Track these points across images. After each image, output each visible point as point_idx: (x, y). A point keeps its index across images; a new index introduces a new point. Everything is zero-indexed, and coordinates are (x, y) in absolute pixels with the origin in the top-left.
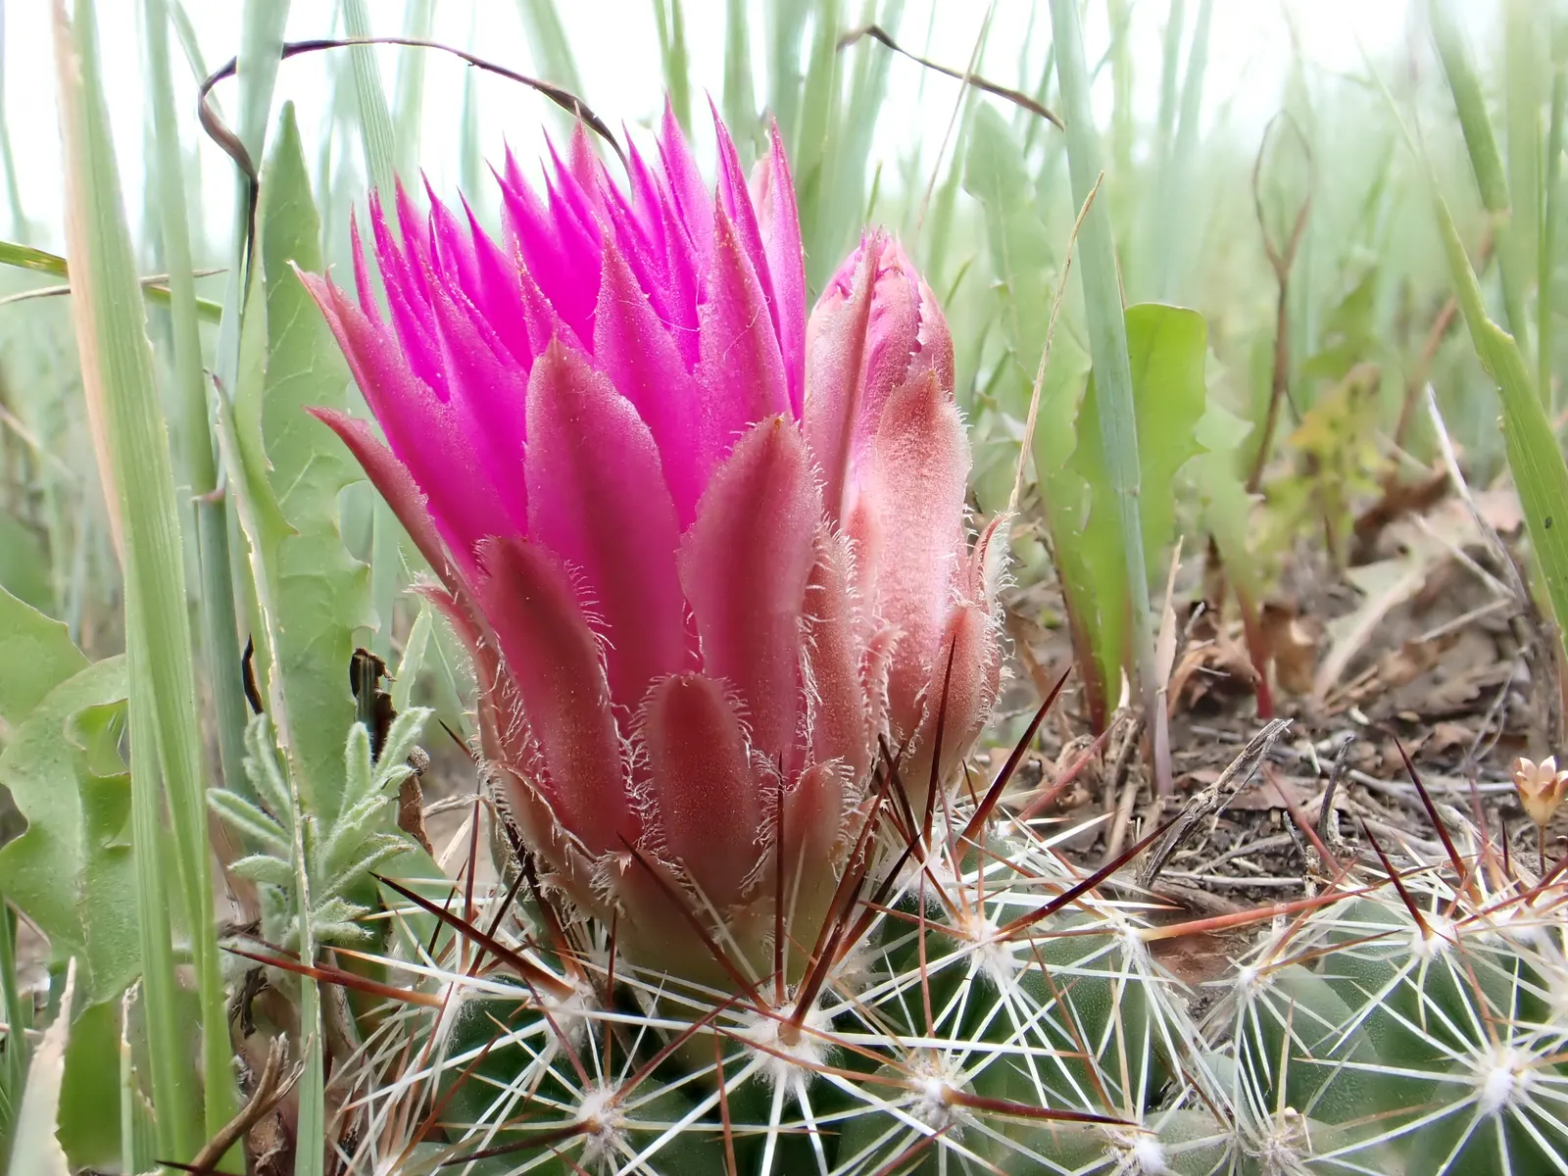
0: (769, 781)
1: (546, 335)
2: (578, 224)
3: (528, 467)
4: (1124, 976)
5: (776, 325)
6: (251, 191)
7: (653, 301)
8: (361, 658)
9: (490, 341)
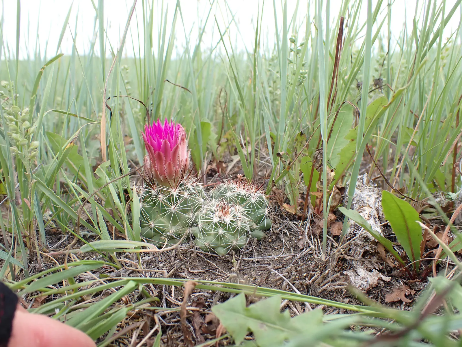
3: (161, 147)
4: (200, 189)
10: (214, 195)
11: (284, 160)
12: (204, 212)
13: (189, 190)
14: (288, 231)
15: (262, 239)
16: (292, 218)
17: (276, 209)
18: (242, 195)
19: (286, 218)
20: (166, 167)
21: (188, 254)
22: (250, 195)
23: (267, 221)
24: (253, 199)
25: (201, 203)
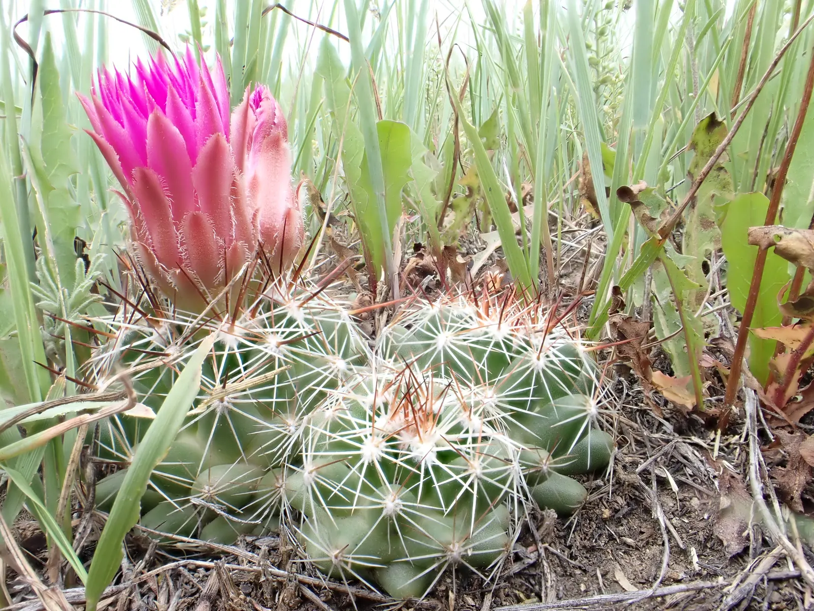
0: (221, 247)
1: (152, 108)
2: (160, 80)
3: (148, 147)
4: (340, 322)
5: (219, 110)
6: (35, 66)
7: (182, 100)
8: (77, 240)
9: (136, 110)
10: (392, 343)
11: (647, 212)
12: (329, 414)
13: (288, 325)
14: (673, 473)
15: (574, 510)
16: (685, 425)
17: (620, 391)
18: (497, 345)
19: (661, 424)
20: (181, 234)
21: (264, 589)
22: (527, 343)
23: (595, 439)
24: (538, 359)
25: (333, 374)
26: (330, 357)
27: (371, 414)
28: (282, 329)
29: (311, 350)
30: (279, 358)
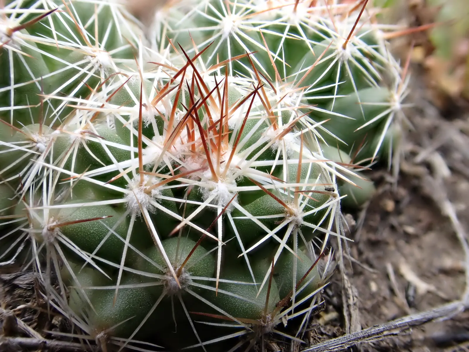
10: (168, 30)
24: (344, 47)
25: (93, 71)
26: (88, 49)
27: (137, 133)
28: (18, 11)
29: (59, 38)
30: (14, 53)
